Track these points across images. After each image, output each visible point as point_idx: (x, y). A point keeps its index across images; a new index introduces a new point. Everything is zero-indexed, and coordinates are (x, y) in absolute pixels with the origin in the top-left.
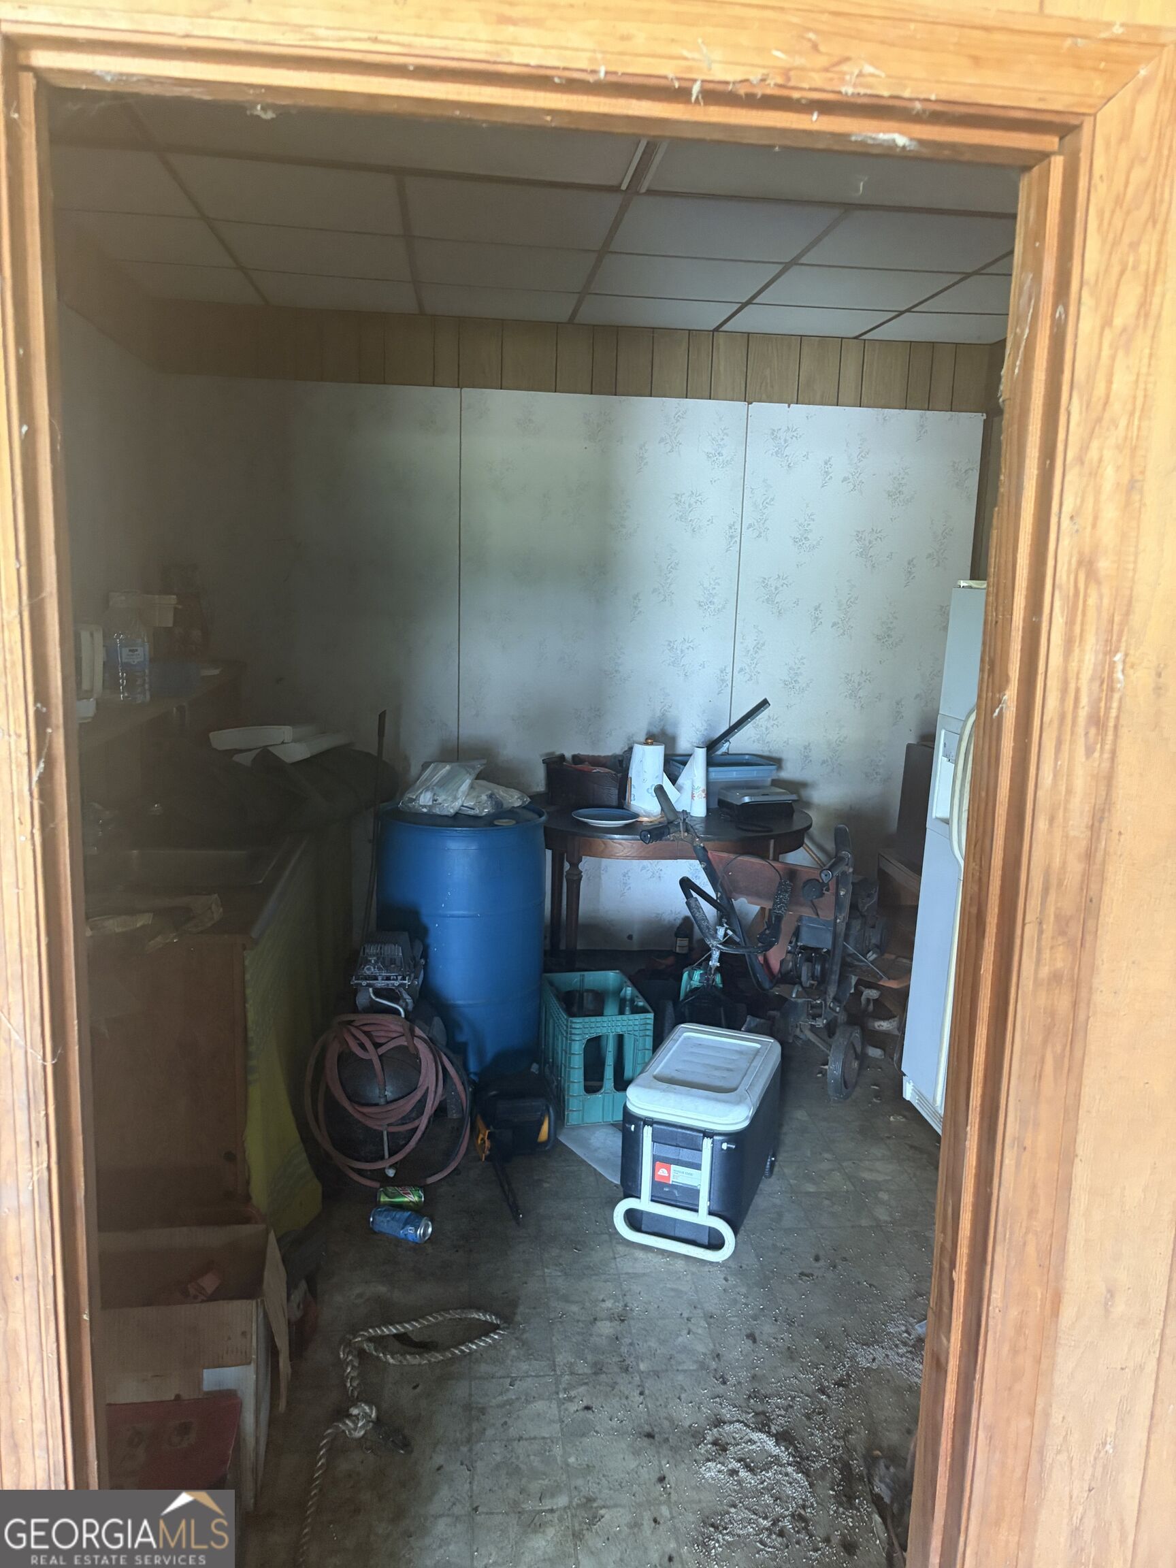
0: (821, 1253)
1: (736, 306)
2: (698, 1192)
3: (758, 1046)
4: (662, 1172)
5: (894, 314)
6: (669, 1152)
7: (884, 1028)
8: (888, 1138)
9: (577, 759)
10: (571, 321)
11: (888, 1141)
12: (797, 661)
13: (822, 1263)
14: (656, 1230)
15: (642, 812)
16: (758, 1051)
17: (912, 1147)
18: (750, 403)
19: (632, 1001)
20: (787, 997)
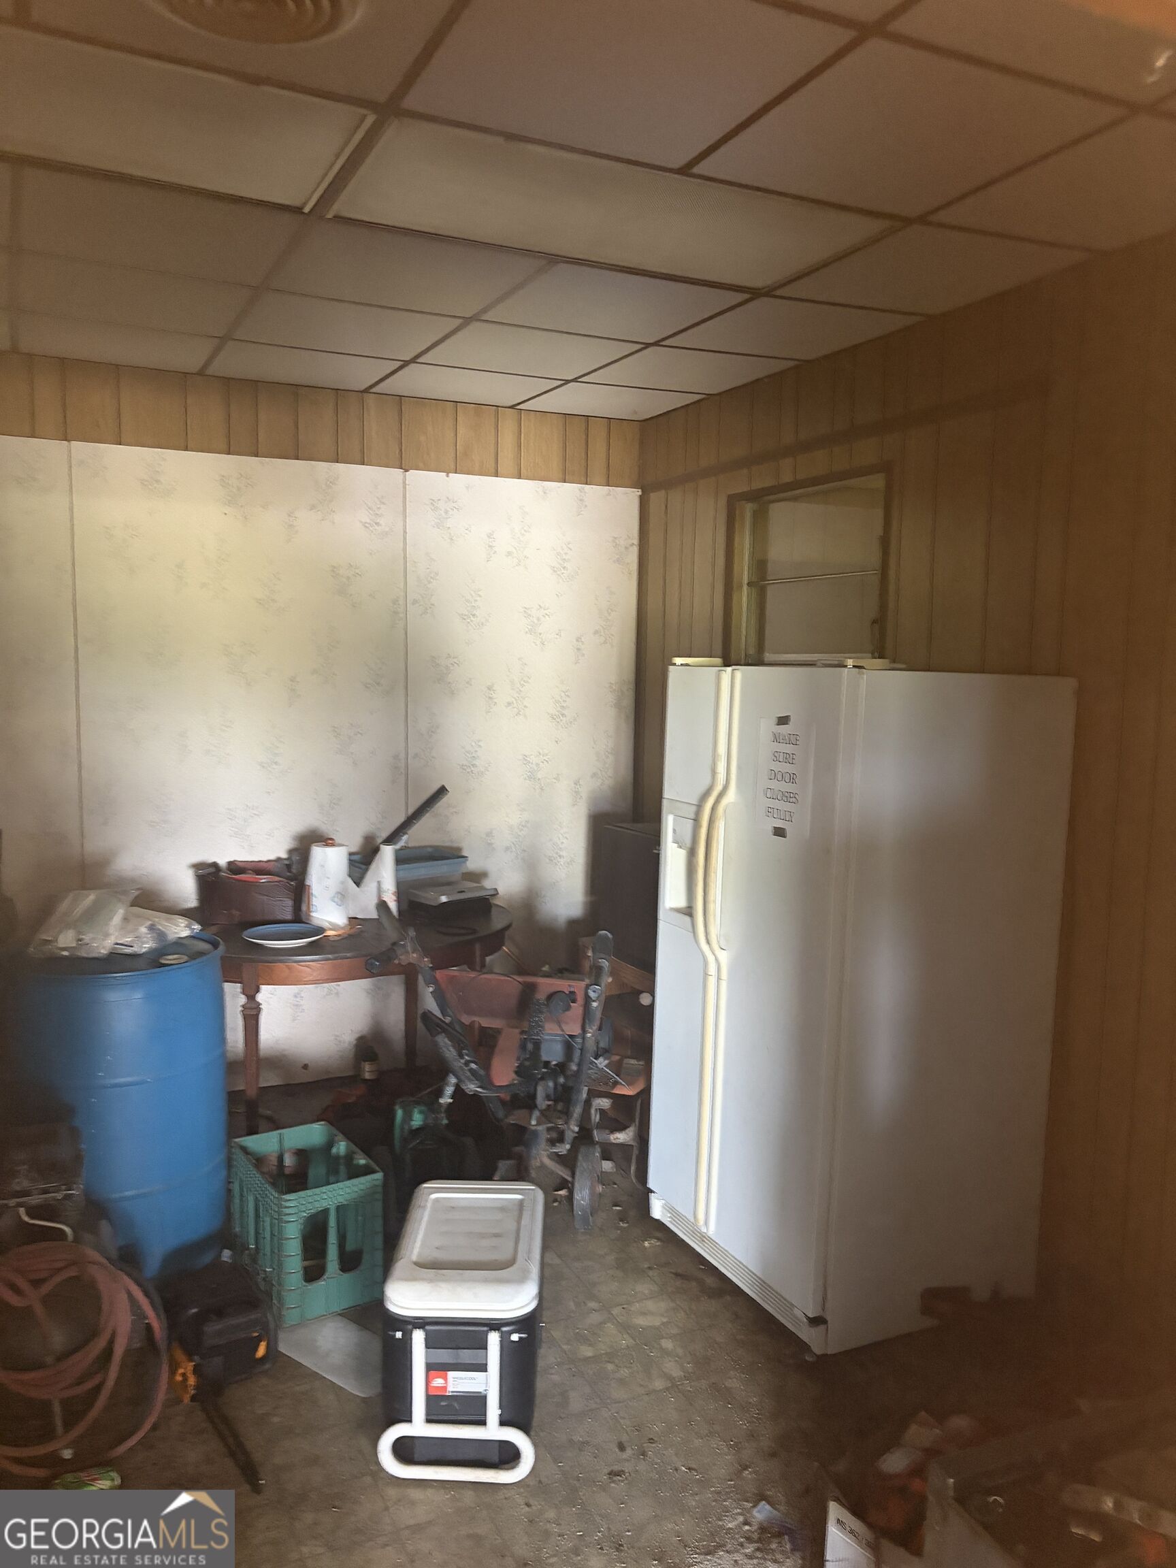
0: (624, 1438)
1: (399, 364)
2: (485, 1398)
3: (519, 1197)
4: (438, 1382)
5: (560, 383)
6: (444, 1356)
7: (621, 1141)
8: (650, 1268)
9: (234, 867)
10: (201, 373)
11: (651, 1273)
12: (473, 744)
13: (629, 1452)
14: (433, 1457)
15: (325, 925)
16: (521, 1202)
17: (677, 1275)
18: (406, 471)
19: (349, 1157)
20: (526, 1126)
